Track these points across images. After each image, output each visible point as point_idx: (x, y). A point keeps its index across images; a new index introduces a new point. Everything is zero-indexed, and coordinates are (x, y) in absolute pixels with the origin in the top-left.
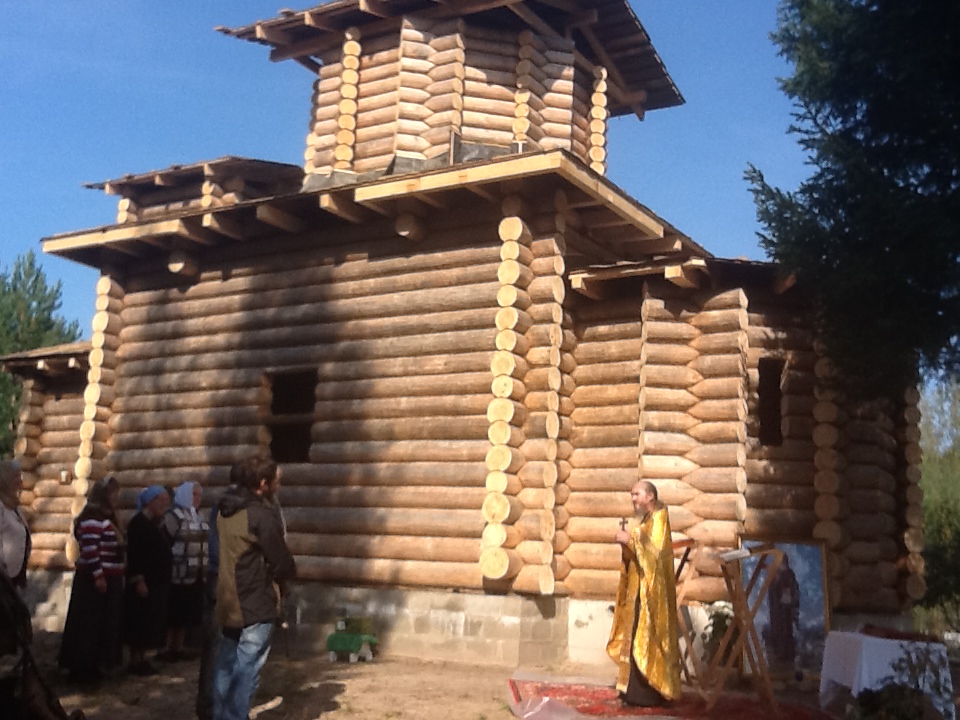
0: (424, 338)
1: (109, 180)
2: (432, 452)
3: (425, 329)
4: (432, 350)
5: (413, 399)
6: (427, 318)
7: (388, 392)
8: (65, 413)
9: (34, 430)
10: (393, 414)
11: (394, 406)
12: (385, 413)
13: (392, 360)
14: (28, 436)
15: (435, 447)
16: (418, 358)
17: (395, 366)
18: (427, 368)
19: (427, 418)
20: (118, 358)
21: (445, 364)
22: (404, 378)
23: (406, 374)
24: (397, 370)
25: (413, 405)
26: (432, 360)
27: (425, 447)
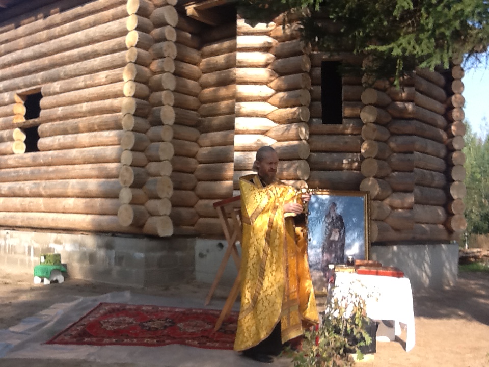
0: (95, 61)
2: (99, 139)
3: (96, 54)
4: (99, 68)
5: (89, 104)
6: (97, 47)
7: (77, 100)
10: (80, 115)
11: (79, 109)
12: (76, 115)
13: (78, 78)
15: (101, 136)
16: (92, 75)
17: (79, 82)
18: (97, 81)
19: (97, 116)
21: (106, 77)
22: (85, 90)
23: (86, 87)
24: (81, 84)
25: (89, 108)
26: (98, 75)
27: (95, 136)
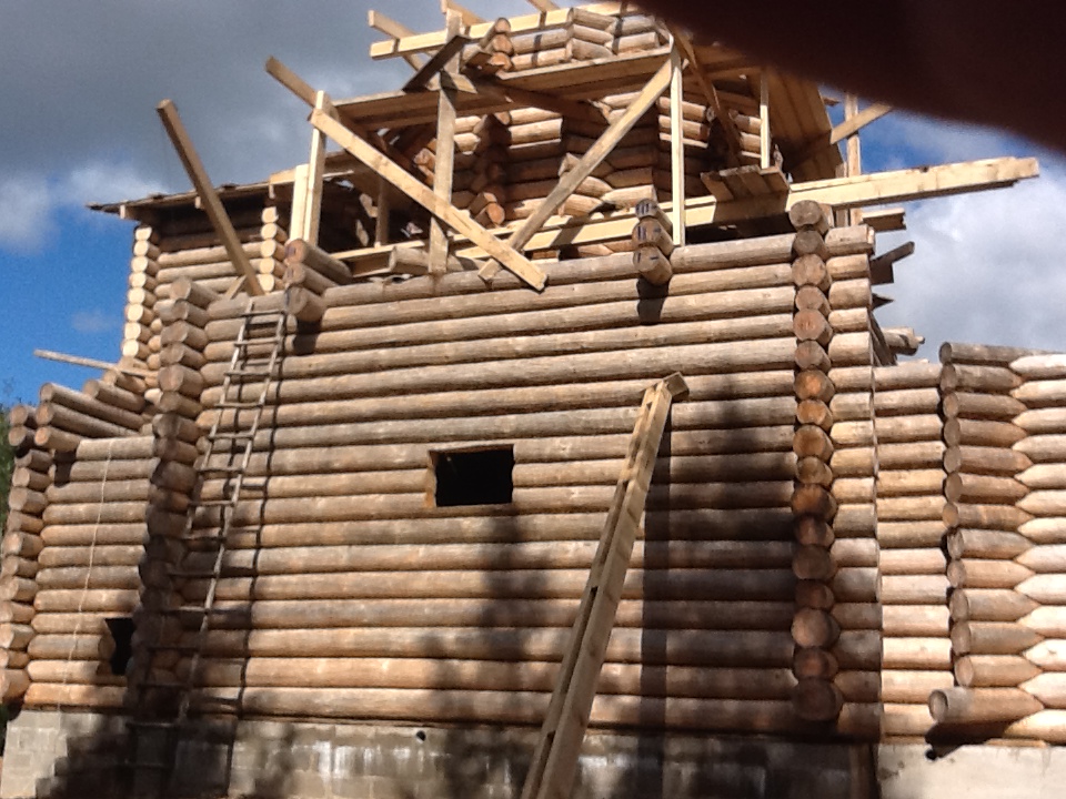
1: (126, 201)
8: (79, 501)
9: (33, 522)
14: (24, 529)
20: (199, 429)
